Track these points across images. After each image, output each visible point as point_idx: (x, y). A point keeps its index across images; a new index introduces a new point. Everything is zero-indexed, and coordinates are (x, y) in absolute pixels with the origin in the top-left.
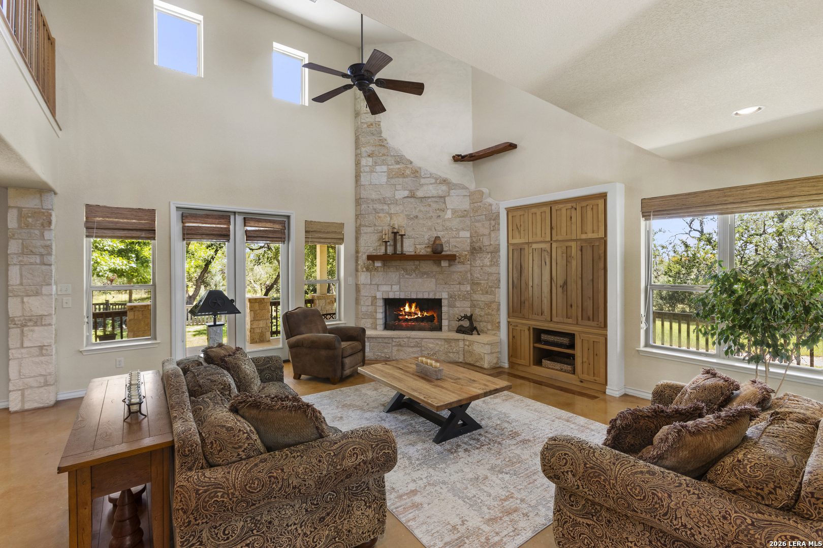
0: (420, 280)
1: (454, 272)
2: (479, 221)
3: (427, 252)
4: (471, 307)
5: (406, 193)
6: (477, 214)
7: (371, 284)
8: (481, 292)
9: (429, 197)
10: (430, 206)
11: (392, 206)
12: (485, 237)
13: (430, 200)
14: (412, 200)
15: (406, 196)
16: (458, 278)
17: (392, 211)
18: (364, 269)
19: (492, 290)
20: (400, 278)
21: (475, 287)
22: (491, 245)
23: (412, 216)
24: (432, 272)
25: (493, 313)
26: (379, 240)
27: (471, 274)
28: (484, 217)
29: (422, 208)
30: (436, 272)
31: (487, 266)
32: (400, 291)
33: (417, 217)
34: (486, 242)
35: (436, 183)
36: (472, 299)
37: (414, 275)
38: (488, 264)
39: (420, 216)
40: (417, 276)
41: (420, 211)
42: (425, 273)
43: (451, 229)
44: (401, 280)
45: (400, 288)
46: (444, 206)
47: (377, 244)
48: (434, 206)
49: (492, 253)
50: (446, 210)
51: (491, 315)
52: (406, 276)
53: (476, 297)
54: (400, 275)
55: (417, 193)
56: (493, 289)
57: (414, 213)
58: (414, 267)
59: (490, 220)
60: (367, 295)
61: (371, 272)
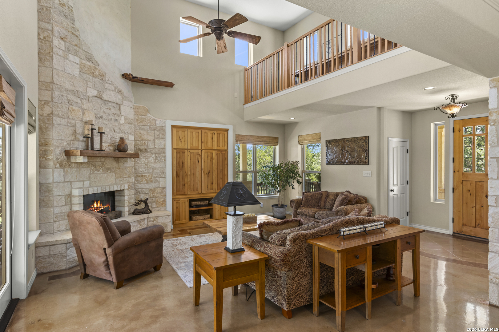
0: (105, 175)
1: (126, 168)
2: (144, 129)
3: (110, 150)
4: (135, 194)
5: (95, 93)
6: (141, 124)
7: (64, 182)
8: (146, 182)
9: (110, 102)
10: (110, 109)
11: (84, 101)
12: (150, 142)
13: (110, 104)
14: (99, 100)
15: (95, 95)
16: (128, 173)
17: (84, 107)
18: (58, 165)
19: (156, 180)
20: (90, 174)
21: (139, 179)
22: (155, 148)
23: (99, 116)
24: (113, 168)
25: (157, 195)
26: (72, 134)
27: (135, 169)
28: (148, 127)
29: (105, 110)
30: (116, 167)
31: (151, 163)
32: (91, 186)
33: (102, 117)
34: (151, 145)
35: (115, 91)
36: (136, 187)
37: (101, 170)
38: (153, 161)
39: (104, 116)
40: (103, 171)
41: (104, 112)
42: (108, 169)
43: (124, 132)
44: (91, 176)
45: (90, 183)
46: (118, 112)
47: (71, 138)
48: (113, 111)
49: (155, 153)
50: (120, 116)
51: (156, 197)
52: (96, 172)
53: (140, 186)
54: (90, 171)
55: (103, 95)
56: (158, 179)
57: (101, 114)
58: (100, 163)
59: (154, 130)
60: (60, 194)
61: (64, 168)
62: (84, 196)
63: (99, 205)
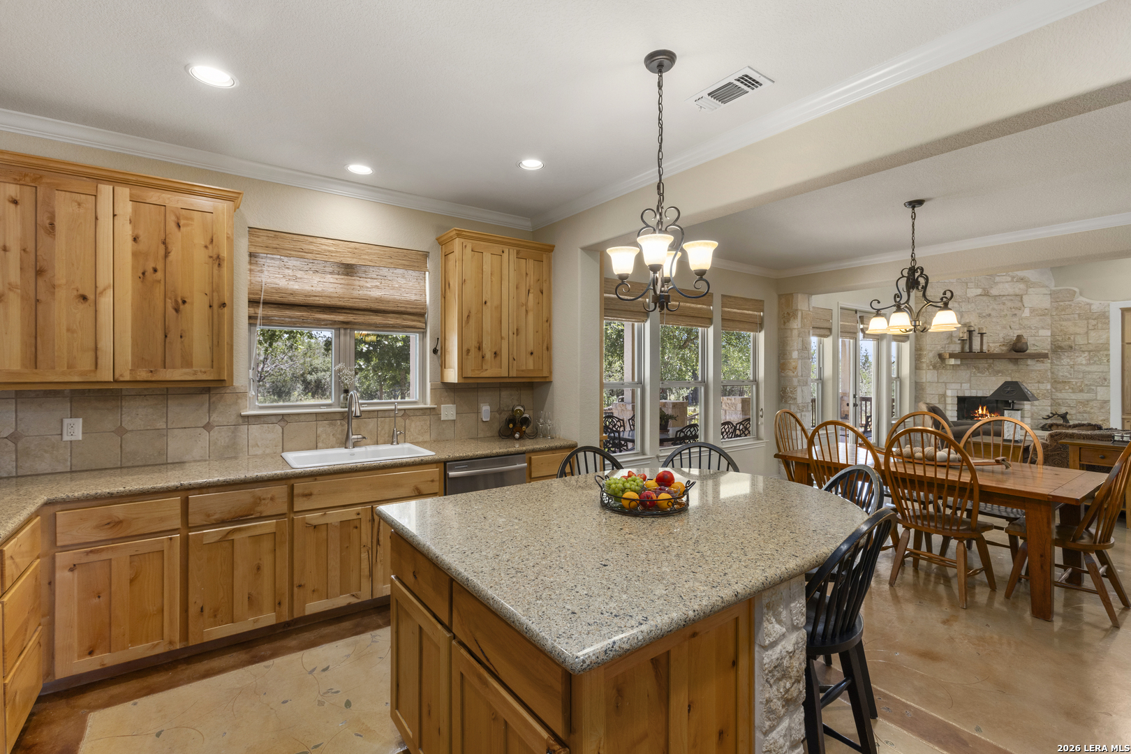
0: (994, 378)
1: (1032, 370)
2: (1069, 320)
3: (1003, 350)
4: (1051, 405)
5: (979, 291)
6: (1063, 313)
7: (938, 382)
8: (1070, 390)
9: (1004, 296)
10: (1004, 304)
11: (963, 304)
12: (1078, 336)
13: (1004, 298)
14: (985, 298)
15: (979, 294)
16: (1037, 377)
17: (963, 309)
18: (931, 367)
19: (1090, 389)
20: (971, 376)
21: (1059, 386)
22: (1089, 343)
23: (984, 315)
24: (1008, 371)
25: (1092, 411)
26: (948, 338)
27: (1052, 373)
28: (1076, 316)
29: (996, 307)
30: (1012, 370)
31: (1082, 364)
32: (971, 388)
33: (990, 315)
34: (1080, 340)
35: (1012, 281)
36: (1054, 397)
37: (987, 373)
38: (1084, 362)
39: (994, 314)
40: (990, 374)
41: (994, 309)
42: (999, 372)
43: (1030, 328)
44: (972, 378)
45: (970, 386)
46: (1020, 304)
47: (945, 342)
48: (1009, 304)
49: (1090, 351)
50: (1023, 308)
51: (1089, 413)
52: (978, 374)
53: (1059, 395)
54: (971, 373)
55: (991, 291)
56: (1093, 387)
57: (987, 312)
58: (986, 365)
59: (1087, 319)
60: (933, 393)
61: (938, 370)
62: (958, 397)
63: (984, 412)
